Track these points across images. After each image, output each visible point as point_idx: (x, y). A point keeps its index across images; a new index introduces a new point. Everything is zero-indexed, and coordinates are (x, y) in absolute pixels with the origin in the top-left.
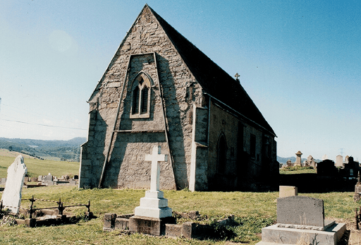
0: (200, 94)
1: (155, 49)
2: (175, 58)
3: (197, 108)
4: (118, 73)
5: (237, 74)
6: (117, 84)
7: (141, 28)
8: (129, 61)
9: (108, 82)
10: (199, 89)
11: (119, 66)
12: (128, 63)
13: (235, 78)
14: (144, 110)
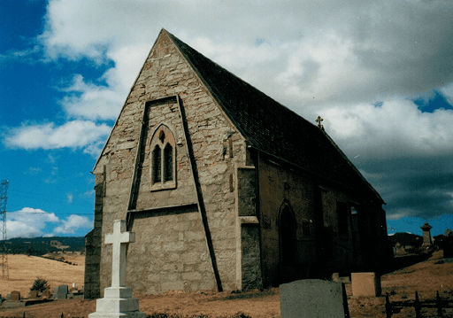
0: (243, 148)
1: (178, 89)
2: (205, 100)
3: (239, 169)
4: (131, 129)
5: (319, 117)
6: (130, 145)
7: (158, 62)
8: (143, 110)
9: (119, 143)
10: (241, 141)
11: (132, 117)
12: (143, 113)
13: (316, 124)
14: (168, 177)
